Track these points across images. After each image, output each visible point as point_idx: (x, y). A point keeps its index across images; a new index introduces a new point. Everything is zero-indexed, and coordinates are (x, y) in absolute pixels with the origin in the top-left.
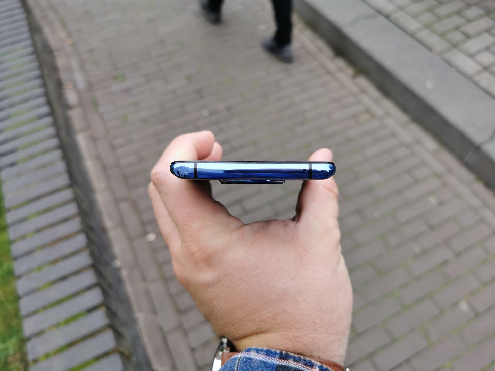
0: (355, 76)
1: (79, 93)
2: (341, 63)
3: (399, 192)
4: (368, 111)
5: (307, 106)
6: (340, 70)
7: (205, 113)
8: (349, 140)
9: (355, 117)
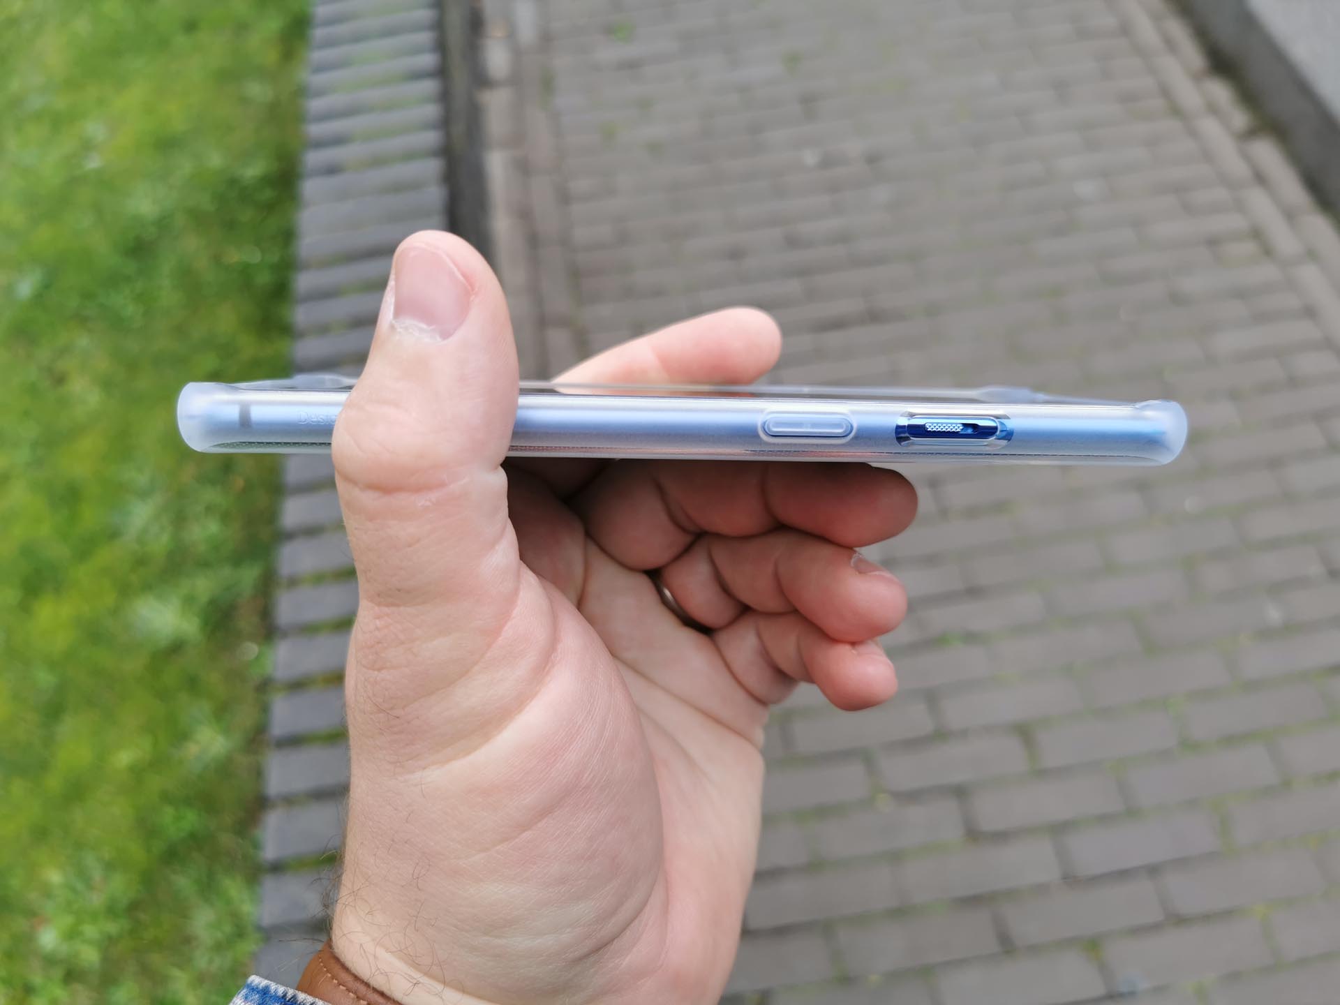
0: (1251, 134)
1: (517, 52)
2: (1220, 91)
3: (1275, 463)
4: (1257, 234)
5: (1086, 189)
6: (1213, 109)
7: (810, 157)
8: (1177, 299)
9: (1213, 242)
